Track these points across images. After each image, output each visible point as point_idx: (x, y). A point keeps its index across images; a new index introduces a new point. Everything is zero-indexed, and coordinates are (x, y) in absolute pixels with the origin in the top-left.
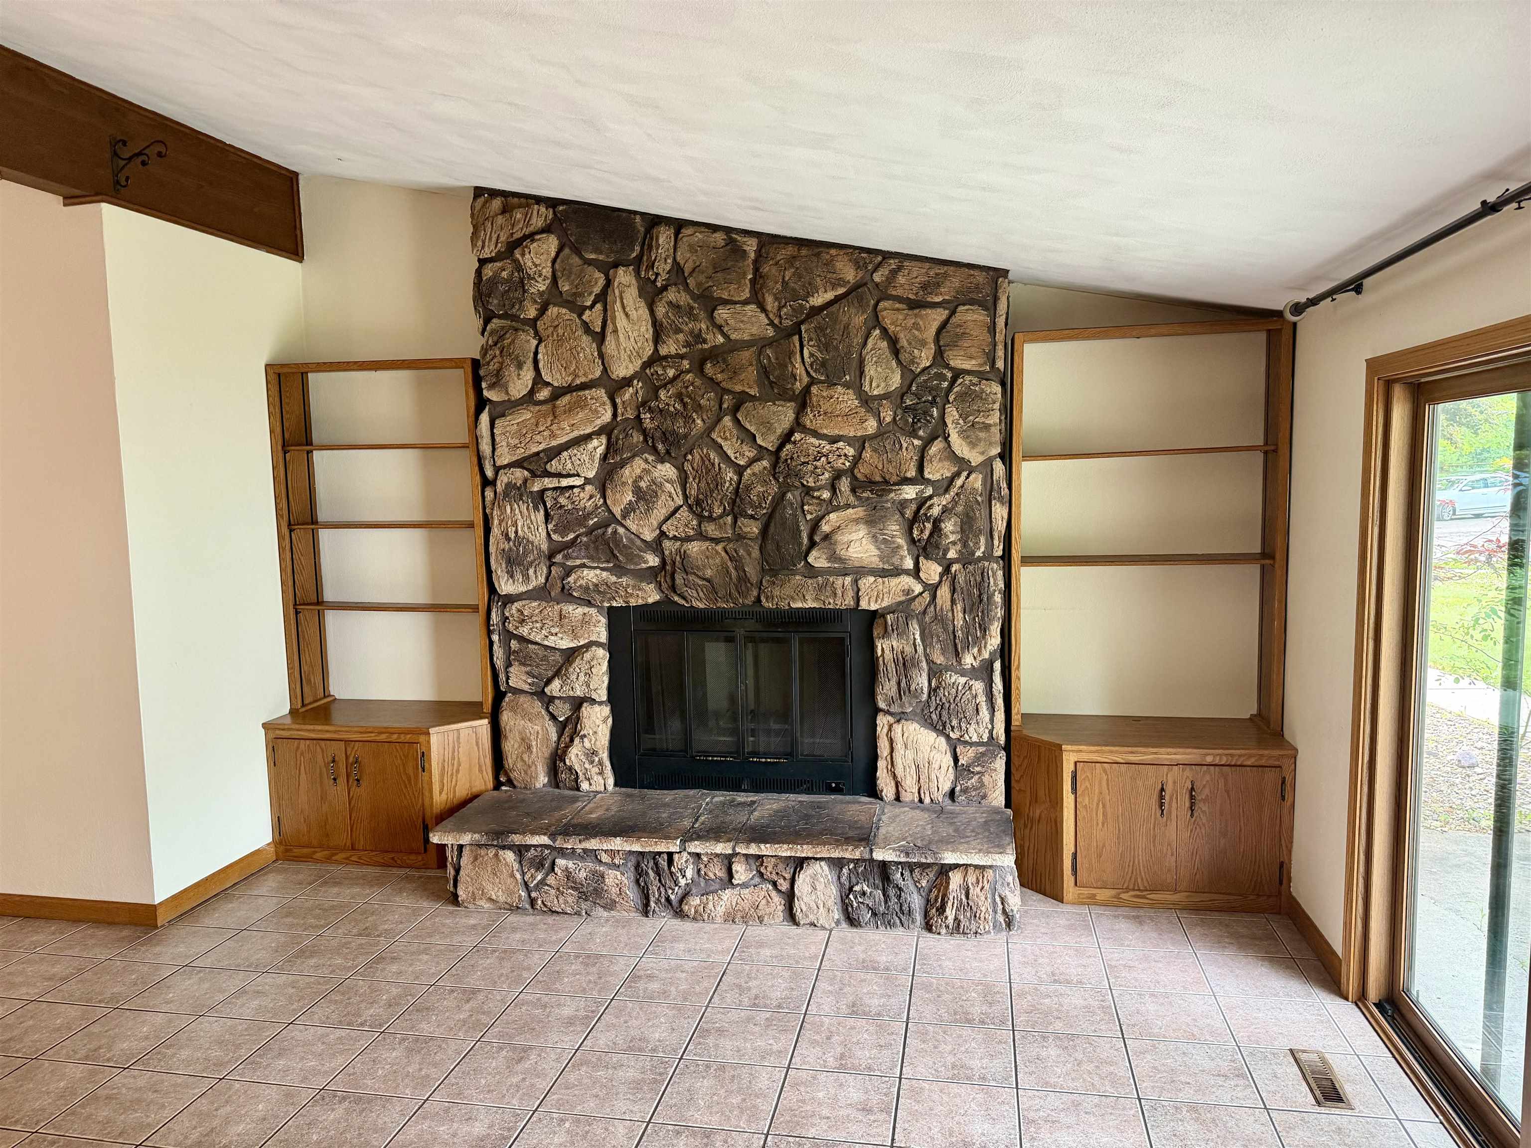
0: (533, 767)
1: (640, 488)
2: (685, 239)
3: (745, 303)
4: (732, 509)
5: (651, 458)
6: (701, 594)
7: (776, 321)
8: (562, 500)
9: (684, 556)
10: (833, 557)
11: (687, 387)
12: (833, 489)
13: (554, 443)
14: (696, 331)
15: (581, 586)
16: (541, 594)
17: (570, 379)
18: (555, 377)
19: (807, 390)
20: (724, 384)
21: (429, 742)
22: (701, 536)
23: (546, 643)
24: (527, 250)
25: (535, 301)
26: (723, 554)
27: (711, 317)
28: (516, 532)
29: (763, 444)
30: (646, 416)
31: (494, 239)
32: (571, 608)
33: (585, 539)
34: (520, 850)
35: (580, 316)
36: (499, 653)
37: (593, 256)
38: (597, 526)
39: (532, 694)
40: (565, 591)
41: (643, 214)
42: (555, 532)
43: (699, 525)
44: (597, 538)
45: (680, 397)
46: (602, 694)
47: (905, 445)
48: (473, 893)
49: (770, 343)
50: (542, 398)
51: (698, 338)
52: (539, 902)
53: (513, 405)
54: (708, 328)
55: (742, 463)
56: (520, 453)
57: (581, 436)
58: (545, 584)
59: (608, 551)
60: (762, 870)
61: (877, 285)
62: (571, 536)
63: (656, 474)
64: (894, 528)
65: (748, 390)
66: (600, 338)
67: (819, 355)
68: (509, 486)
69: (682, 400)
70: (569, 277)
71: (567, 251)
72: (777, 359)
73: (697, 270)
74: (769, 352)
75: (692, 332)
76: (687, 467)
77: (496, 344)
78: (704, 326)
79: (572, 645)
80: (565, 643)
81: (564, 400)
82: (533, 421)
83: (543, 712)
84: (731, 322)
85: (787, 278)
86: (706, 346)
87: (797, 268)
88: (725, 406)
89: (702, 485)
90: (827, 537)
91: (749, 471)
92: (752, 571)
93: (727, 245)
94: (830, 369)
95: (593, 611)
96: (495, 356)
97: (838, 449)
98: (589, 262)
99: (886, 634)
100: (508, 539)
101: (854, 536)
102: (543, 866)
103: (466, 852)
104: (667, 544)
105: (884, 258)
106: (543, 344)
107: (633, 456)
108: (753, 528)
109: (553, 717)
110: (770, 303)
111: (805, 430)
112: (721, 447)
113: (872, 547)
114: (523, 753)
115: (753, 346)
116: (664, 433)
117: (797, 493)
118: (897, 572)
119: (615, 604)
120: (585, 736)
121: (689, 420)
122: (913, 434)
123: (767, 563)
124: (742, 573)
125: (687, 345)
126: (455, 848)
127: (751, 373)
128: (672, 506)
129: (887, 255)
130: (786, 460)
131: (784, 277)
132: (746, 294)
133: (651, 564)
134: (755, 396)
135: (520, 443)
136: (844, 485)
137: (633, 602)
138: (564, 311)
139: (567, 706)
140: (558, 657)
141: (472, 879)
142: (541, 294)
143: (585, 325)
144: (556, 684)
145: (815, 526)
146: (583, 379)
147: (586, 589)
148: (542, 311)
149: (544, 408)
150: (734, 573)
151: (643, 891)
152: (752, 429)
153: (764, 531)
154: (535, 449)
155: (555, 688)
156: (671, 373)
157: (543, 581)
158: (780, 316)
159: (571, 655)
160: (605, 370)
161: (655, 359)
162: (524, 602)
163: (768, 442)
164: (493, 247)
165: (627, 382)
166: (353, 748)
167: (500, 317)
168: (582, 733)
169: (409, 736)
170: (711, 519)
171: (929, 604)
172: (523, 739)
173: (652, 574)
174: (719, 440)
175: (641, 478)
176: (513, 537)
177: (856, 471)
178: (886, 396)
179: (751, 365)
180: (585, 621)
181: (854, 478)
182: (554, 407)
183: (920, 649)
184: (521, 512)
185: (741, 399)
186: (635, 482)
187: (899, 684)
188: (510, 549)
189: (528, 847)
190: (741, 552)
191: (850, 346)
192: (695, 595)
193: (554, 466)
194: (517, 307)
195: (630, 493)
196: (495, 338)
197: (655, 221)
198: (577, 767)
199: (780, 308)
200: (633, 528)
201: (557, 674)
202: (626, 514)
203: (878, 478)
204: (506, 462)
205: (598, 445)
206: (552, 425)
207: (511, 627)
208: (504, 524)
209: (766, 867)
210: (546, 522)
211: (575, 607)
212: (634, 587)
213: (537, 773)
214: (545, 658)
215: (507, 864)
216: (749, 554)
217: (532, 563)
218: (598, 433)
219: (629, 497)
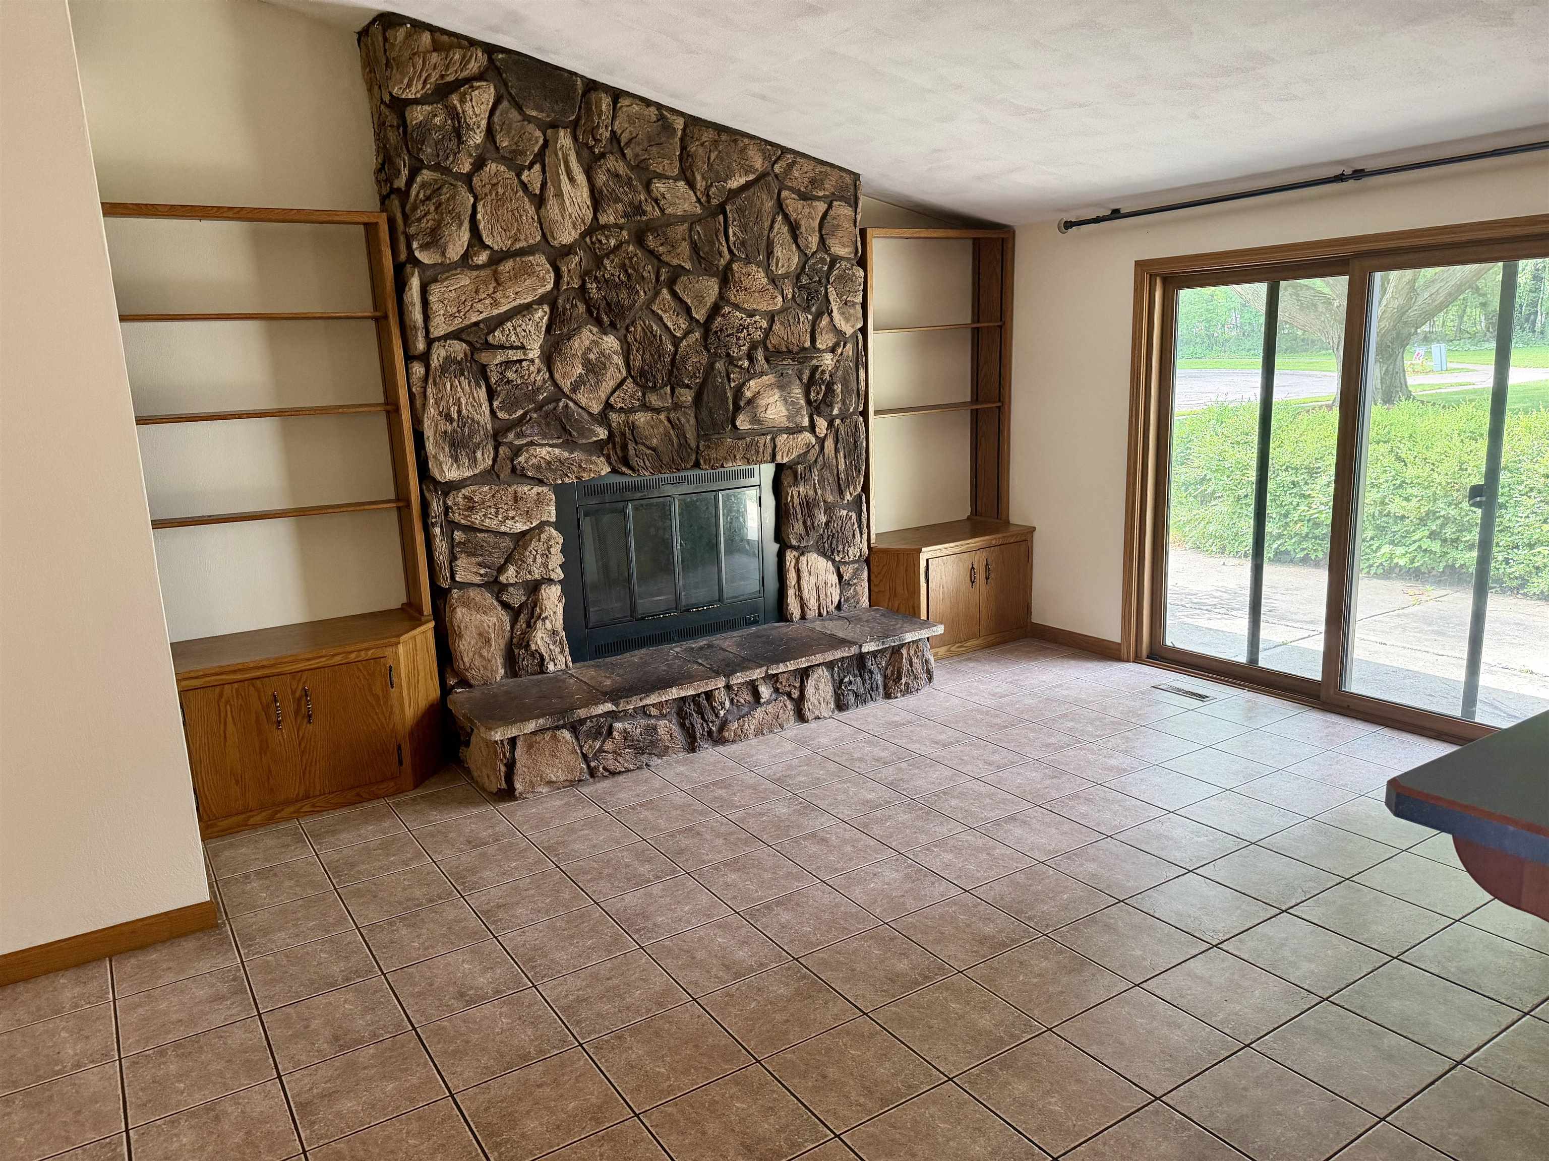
1: (589, 361)
2: (624, 109)
3: (676, 180)
4: (669, 380)
5: (595, 330)
6: (647, 463)
7: (703, 200)
8: (510, 375)
9: (633, 427)
10: (755, 419)
11: (631, 258)
12: (751, 358)
13: (496, 312)
14: (636, 203)
15: (533, 465)
16: (490, 476)
17: (510, 242)
18: (495, 240)
19: (728, 267)
20: (665, 258)
22: (645, 407)
23: (503, 529)
24: (468, 97)
25: (471, 155)
26: (666, 422)
27: (648, 190)
28: (459, 412)
29: (697, 317)
30: (592, 286)
31: (423, 78)
32: (526, 489)
33: (535, 415)
34: (574, 728)
35: (519, 175)
36: (441, 546)
37: (534, 113)
38: (547, 401)
39: (479, 585)
40: (518, 472)
41: (582, 77)
42: (501, 409)
43: (644, 395)
44: (547, 414)
45: (623, 267)
46: (558, 574)
47: (802, 319)
48: (531, 781)
49: (699, 220)
50: (480, 263)
51: (638, 209)
52: (601, 769)
53: (445, 269)
54: (646, 200)
55: (678, 335)
56: (457, 323)
57: (520, 305)
58: (493, 465)
59: (559, 427)
60: (778, 685)
61: (776, 176)
62: (520, 412)
63: (604, 346)
64: (797, 391)
65: (683, 264)
66: (540, 201)
67: (740, 235)
68: (449, 360)
69: (626, 271)
70: (508, 132)
71: (505, 104)
72: (705, 236)
73: (633, 141)
74: (698, 228)
75: (631, 203)
76: (630, 338)
77: (428, 198)
78: (643, 198)
79: (525, 528)
80: (520, 526)
81: (507, 266)
82: (471, 287)
83: (495, 603)
84: (668, 196)
85: (712, 159)
86: (644, 218)
87: (720, 152)
88: (662, 278)
89: (647, 356)
90: (750, 402)
91: (684, 343)
92: (691, 435)
93: (658, 120)
94: (749, 248)
95: (545, 489)
96: (428, 212)
97: (755, 322)
98: (528, 119)
99: (796, 483)
100: (448, 418)
101: (771, 400)
102: (600, 734)
103: (520, 744)
104: (613, 416)
105: (782, 153)
106: (482, 203)
107: (579, 327)
108: (687, 396)
109: (505, 606)
110: (700, 184)
111: (728, 303)
112: (661, 319)
113: (783, 409)
114: (481, 648)
115: (685, 222)
116: (608, 304)
117: (722, 362)
118: (798, 430)
119: (567, 481)
120: (546, 618)
121: (633, 292)
122: (807, 309)
123: (702, 429)
124: (682, 441)
125: (626, 215)
126: (505, 743)
127: (685, 248)
128: (620, 377)
129: (785, 150)
130: (716, 332)
131: (709, 159)
132: (676, 172)
133: (602, 437)
134: (689, 271)
135: (459, 311)
136: (760, 355)
137: (586, 476)
138: (502, 168)
139: (522, 591)
140: (507, 543)
141: (529, 768)
142: (477, 146)
143: (524, 186)
144: (511, 571)
145: (738, 392)
146: (523, 244)
147: (538, 468)
148: (479, 164)
149: (483, 273)
150: (675, 440)
151: (688, 732)
152: (689, 301)
153: (698, 399)
154: (474, 319)
155: (510, 575)
156: (613, 242)
157: (490, 463)
158: (708, 196)
159: (521, 539)
160: (544, 235)
161: (594, 228)
162: (472, 488)
163: (700, 315)
164: (420, 87)
165: (568, 250)
166: (300, 680)
167: (429, 168)
168: (543, 615)
170: (654, 388)
171: (818, 455)
173: (599, 447)
174: (660, 312)
175: (589, 349)
176: (456, 417)
177: (768, 341)
178: (786, 276)
179: (684, 239)
180: (539, 500)
181: (766, 348)
182: (495, 272)
183: (819, 492)
184: (462, 389)
185: (677, 273)
186: (584, 354)
187: (805, 523)
188: (454, 431)
189: (582, 722)
190: (683, 420)
191: (762, 229)
192: (642, 464)
193: (498, 337)
194: (451, 159)
195: (580, 366)
196: (428, 192)
197: (592, 86)
198: (543, 650)
199: (708, 188)
200: (583, 402)
201: (509, 560)
202: (575, 388)
203: (784, 349)
204: (442, 333)
205: (541, 315)
206: (494, 292)
207: (457, 517)
208: (443, 403)
209: (781, 683)
210: (491, 399)
211: (529, 487)
212: (586, 461)
213: (497, 667)
214: (496, 546)
216: (688, 422)
217: (479, 444)
218: (541, 301)
219: (579, 370)
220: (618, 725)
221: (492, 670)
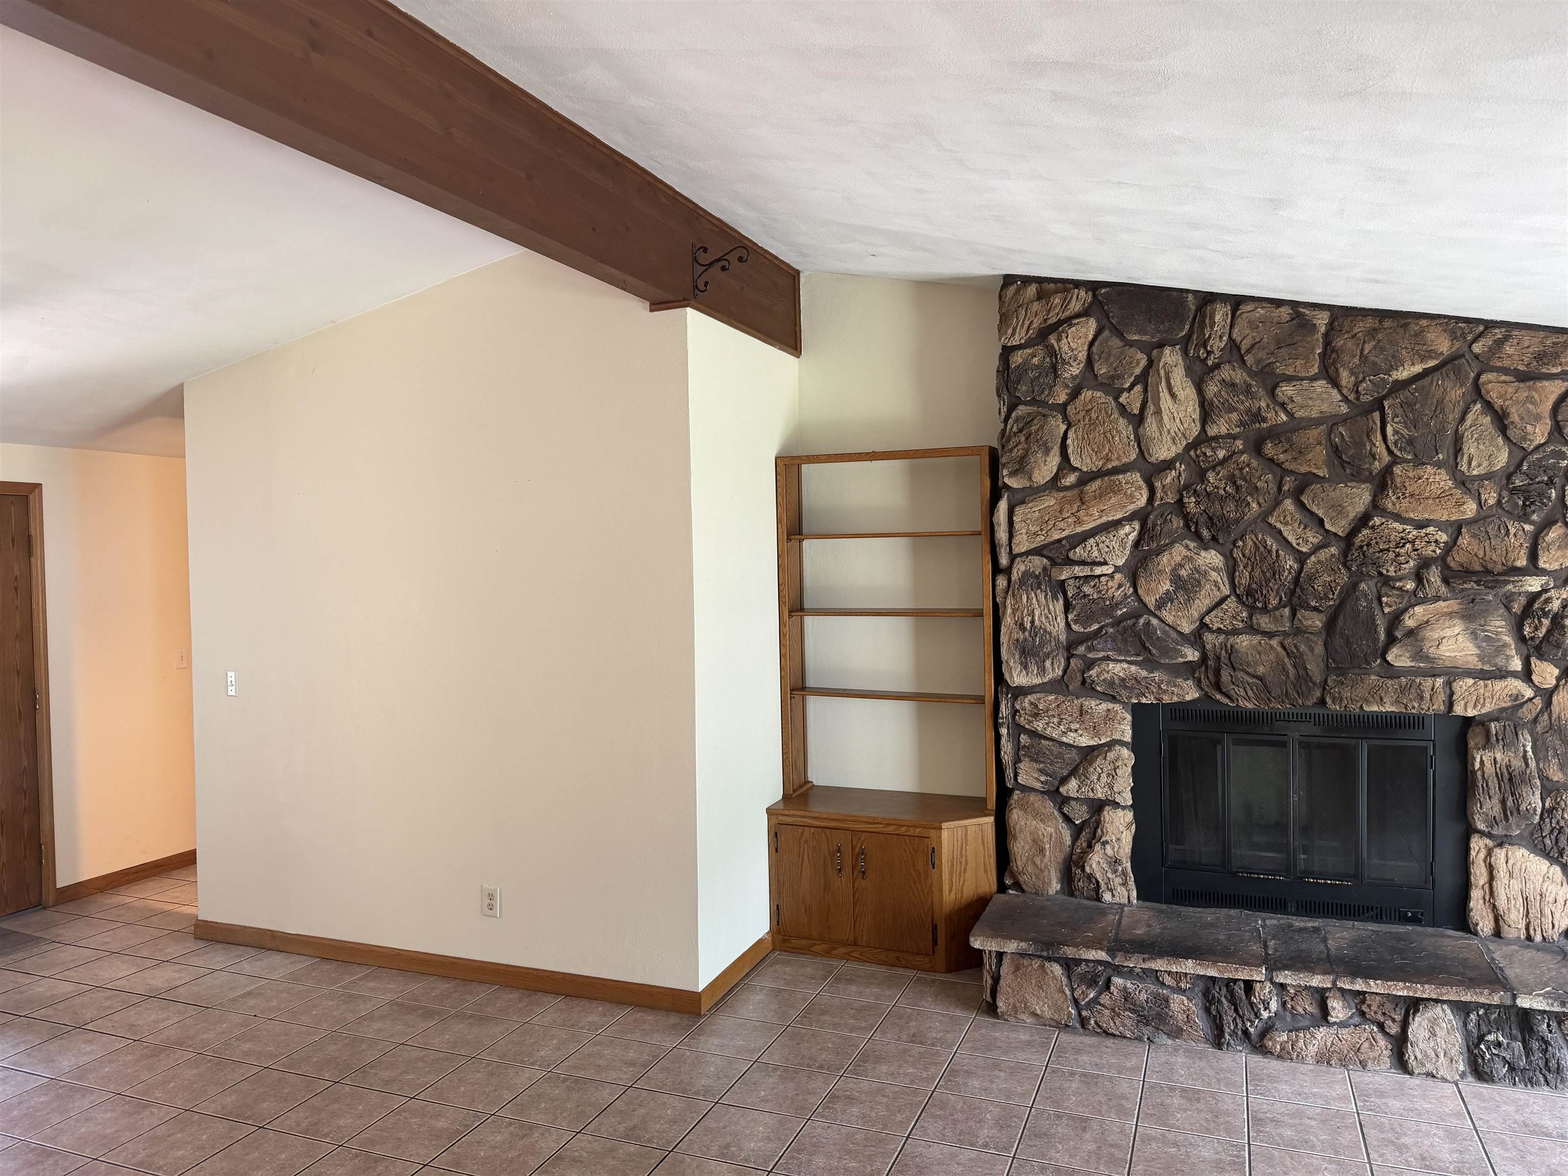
0: (1046, 872)
1: (1179, 577)
2: (1244, 316)
3: (1313, 379)
4: (1290, 600)
5: (1192, 545)
6: (1250, 693)
7: (1352, 397)
8: (1087, 589)
9: (1231, 651)
10: (1419, 655)
11: (1242, 469)
12: (1419, 578)
13: (1079, 530)
14: (1254, 410)
15: (1104, 680)
16: (1059, 686)
17: (1101, 463)
18: (1083, 461)
19: (1388, 470)
20: (1287, 466)
21: (940, 837)
22: (1251, 629)
23: (1064, 739)
24: (1064, 335)
25: (1067, 386)
26: (1279, 649)
27: (1272, 393)
28: (1033, 622)
29: (1333, 530)
30: (1190, 502)
31: (1026, 326)
32: (1093, 703)
33: (1111, 630)
34: (1069, 965)
35: (1116, 399)
36: (1007, 747)
37: (1136, 337)
38: (1125, 617)
39: (1042, 792)
40: (1087, 685)
41: (1195, 292)
42: (1076, 622)
43: (1250, 617)
44: (1125, 630)
45: (1232, 479)
46: (1127, 798)
47: (1512, 531)
48: (1014, 1005)
49: (1345, 420)
50: (1068, 484)
51: (1257, 416)
52: (1092, 1022)
53: (1033, 492)
54: (1268, 406)
55: (1304, 550)
56: (1040, 540)
57: (1108, 522)
58: (1063, 676)
59: (1138, 644)
60: (1364, 1008)
61: (1477, 356)
62: (1095, 627)
63: (1200, 562)
64: (1498, 623)
65: (1315, 471)
66: (1138, 420)
67: (1405, 432)
68: (1026, 574)
69: (1234, 483)
70: (1107, 360)
71: (1106, 333)
72: (1351, 437)
73: (1256, 346)
74: (1341, 429)
75: (1248, 411)
76: (1237, 553)
77: (1021, 431)
78: (1263, 404)
79: (1092, 743)
80: (1085, 741)
81: (1095, 485)
82: (1057, 507)
83: (1056, 813)
84: (1297, 399)
85: (1366, 352)
86: (1264, 425)
87: (1379, 341)
88: (1286, 488)
89: (1257, 573)
90: (1411, 633)
91: (1313, 558)
92: (1314, 668)
93: (1293, 319)
94: (1418, 447)
95: (1118, 707)
96: (1020, 443)
97: (1427, 535)
98: (1131, 344)
99: (1487, 743)
100: (1022, 628)
101: (1448, 633)
102: (1096, 983)
103: (1006, 961)
104: (1209, 637)
105: (1487, 328)
106: (1073, 429)
107: (1172, 543)
108: (1316, 622)
109: (1068, 819)
110: (1346, 378)
111: (1384, 512)
112: (1280, 532)
113: (1470, 645)
114: (1034, 856)
115: (1323, 424)
116: (1210, 518)
117: (1372, 583)
118: (1502, 674)
119: (1144, 701)
120: (1107, 842)
121: (1241, 503)
122: (1524, 517)
123: (1334, 661)
124: (1301, 672)
125: (1242, 424)
126: (994, 955)
127: (1321, 453)
128: (1218, 596)
129: (1490, 325)
130: (1361, 547)
131: (1362, 351)
132: (1315, 370)
133: (1190, 658)
134: (1324, 477)
135: (1041, 530)
136: (1434, 576)
137: (1166, 699)
138: (1099, 394)
139: (1085, 808)
140: (1074, 755)
141: (1013, 990)
142: (1074, 378)
143: (1122, 407)
144: (1073, 784)
145: (1395, 619)
146: (1115, 463)
147: (1111, 683)
148: (1074, 394)
149: (1069, 494)
150: (1292, 671)
151: (1215, 1021)
152: (1320, 513)
153: (1330, 625)
154: (1056, 536)
155: (1071, 787)
156: (1221, 454)
157: (1060, 673)
158: (1357, 392)
159: (1089, 754)
160: (1141, 452)
161: (1203, 439)
162: (1038, 695)
163: (1339, 527)
164: (1023, 334)
165: (1168, 465)
166: (859, 839)
167: (1026, 403)
168: (1104, 839)
169: (918, 830)
170: (1265, 610)
171: (1541, 712)
172: (1034, 841)
173: (1189, 669)
174: (1278, 525)
175: (1181, 566)
176: (1028, 627)
177: (1449, 559)
178: (1489, 476)
179: (1320, 443)
180: (1109, 717)
181: (1446, 567)
182: (1082, 492)
183: (1532, 764)
184: (1038, 601)
185: (1305, 482)
186: (1174, 570)
187: (1503, 802)
188: (1025, 640)
189: (1078, 962)
190: (1303, 648)
191: (1444, 422)
192: (1243, 693)
193: (1079, 553)
194: (1046, 393)
195: (1168, 582)
196: (1021, 425)
197: (1208, 299)
198: (1098, 876)
199: (1357, 384)
200: (1170, 619)
201: (1073, 773)
202: (1160, 604)
203: (1478, 568)
204: (1023, 550)
205: (1130, 532)
206: (1078, 511)
207: (1022, 721)
208: (1018, 614)
209: (1369, 1006)
210: (1066, 611)
211: (1098, 702)
212: (1168, 683)
213: (1050, 880)
214: (1060, 756)
215: (1054, 977)
216: (1312, 650)
217: (1049, 654)
218: (1130, 518)
219: (1166, 586)
220: (1118, 981)
221: (1044, 882)
